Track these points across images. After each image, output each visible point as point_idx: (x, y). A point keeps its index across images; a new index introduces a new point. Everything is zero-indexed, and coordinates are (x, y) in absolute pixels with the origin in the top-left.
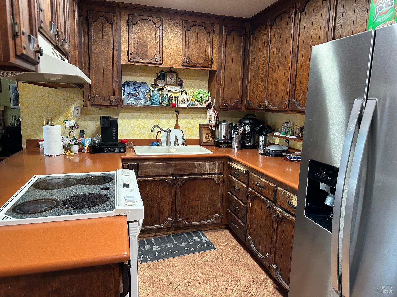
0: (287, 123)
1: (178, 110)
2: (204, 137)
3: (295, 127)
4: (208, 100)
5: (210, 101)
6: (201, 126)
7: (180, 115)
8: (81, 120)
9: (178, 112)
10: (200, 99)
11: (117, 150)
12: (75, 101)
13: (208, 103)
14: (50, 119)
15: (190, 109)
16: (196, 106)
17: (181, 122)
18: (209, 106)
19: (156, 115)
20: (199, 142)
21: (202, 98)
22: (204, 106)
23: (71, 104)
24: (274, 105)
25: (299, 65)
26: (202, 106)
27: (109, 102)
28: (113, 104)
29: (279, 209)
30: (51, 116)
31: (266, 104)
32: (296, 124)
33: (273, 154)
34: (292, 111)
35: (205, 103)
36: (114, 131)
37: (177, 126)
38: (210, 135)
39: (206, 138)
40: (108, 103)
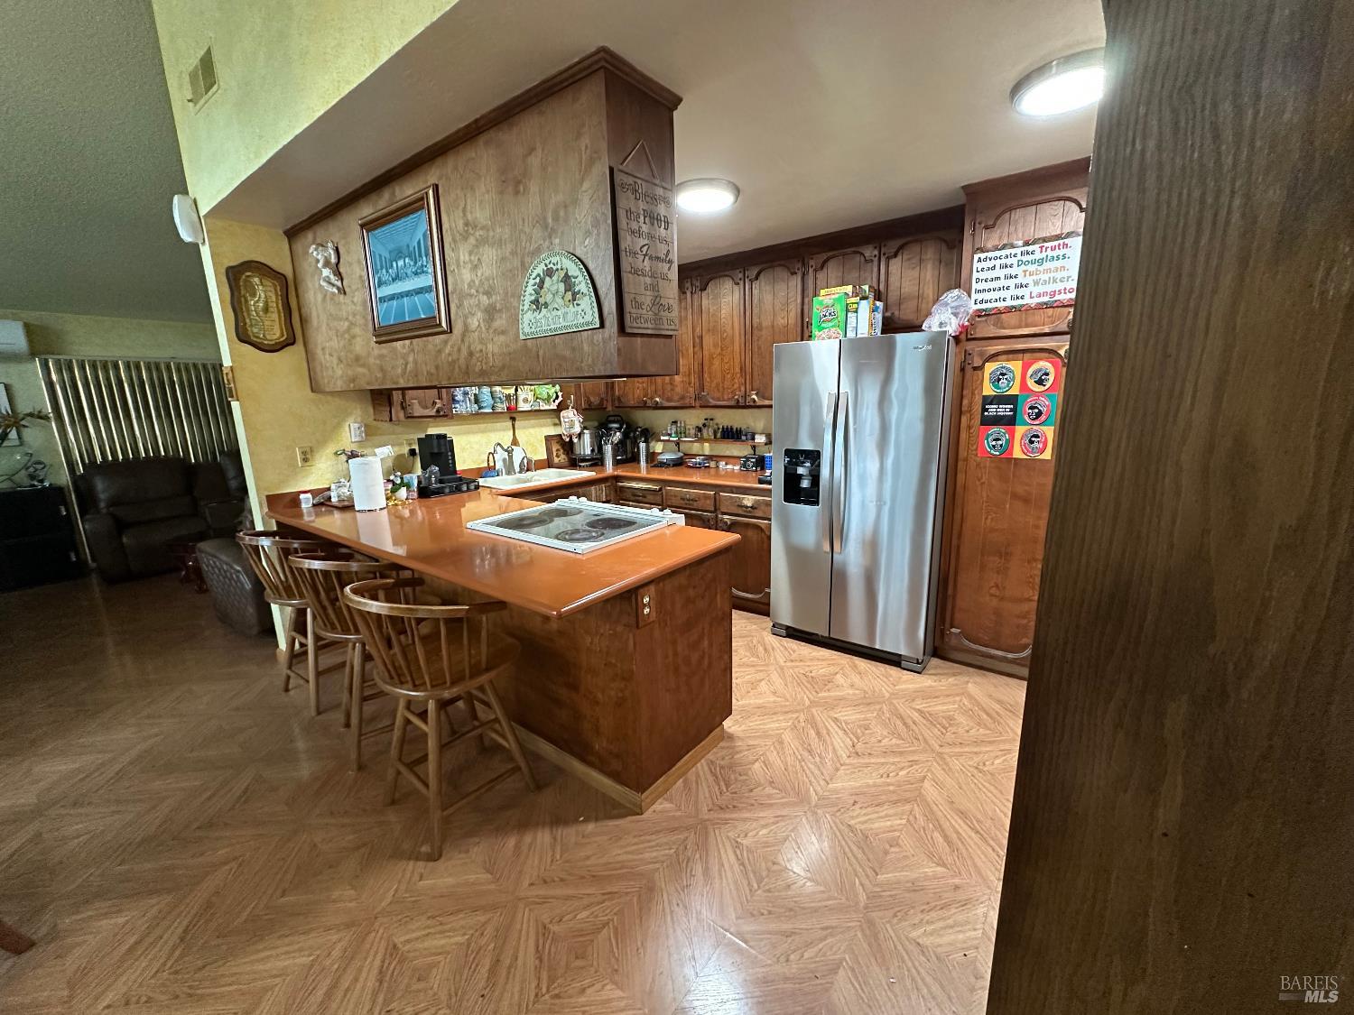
0: (675, 422)
1: (514, 415)
2: (555, 454)
3: (688, 427)
4: (557, 397)
5: (560, 399)
6: (548, 438)
7: (517, 423)
8: (365, 447)
9: (513, 419)
10: (546, 396)
11: (465, 488)
12: (351, 414)
13: (557, 402)
14: (308, 450)
15: (536, 413)
16: (542, 408)
17: (520, 435)
18: (562, 407)
19: (482, 426)
20: (549, 464)
21: (549, 396)
22: (554, 406)
23: (344, 420)
24: (669, 400)
25: (706, 353)
26: (552, 407)
27: (435, 410)
28: (442, 413)
29: (725, 517)
30: (310, 445)
31: (657, 399)
32: (688, 422)
33: (671, 463)
34: (700, 407)
35: (554, 401)
36: (450, 458)
37: (515, 442)
38: (562, 451)
39: (558, 456)
40: (433, 413)
